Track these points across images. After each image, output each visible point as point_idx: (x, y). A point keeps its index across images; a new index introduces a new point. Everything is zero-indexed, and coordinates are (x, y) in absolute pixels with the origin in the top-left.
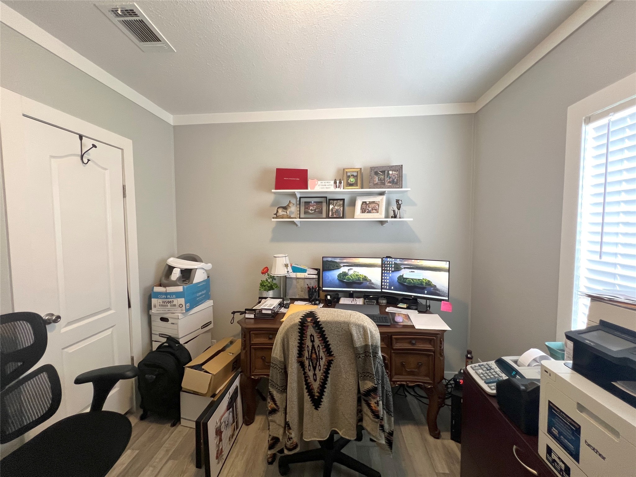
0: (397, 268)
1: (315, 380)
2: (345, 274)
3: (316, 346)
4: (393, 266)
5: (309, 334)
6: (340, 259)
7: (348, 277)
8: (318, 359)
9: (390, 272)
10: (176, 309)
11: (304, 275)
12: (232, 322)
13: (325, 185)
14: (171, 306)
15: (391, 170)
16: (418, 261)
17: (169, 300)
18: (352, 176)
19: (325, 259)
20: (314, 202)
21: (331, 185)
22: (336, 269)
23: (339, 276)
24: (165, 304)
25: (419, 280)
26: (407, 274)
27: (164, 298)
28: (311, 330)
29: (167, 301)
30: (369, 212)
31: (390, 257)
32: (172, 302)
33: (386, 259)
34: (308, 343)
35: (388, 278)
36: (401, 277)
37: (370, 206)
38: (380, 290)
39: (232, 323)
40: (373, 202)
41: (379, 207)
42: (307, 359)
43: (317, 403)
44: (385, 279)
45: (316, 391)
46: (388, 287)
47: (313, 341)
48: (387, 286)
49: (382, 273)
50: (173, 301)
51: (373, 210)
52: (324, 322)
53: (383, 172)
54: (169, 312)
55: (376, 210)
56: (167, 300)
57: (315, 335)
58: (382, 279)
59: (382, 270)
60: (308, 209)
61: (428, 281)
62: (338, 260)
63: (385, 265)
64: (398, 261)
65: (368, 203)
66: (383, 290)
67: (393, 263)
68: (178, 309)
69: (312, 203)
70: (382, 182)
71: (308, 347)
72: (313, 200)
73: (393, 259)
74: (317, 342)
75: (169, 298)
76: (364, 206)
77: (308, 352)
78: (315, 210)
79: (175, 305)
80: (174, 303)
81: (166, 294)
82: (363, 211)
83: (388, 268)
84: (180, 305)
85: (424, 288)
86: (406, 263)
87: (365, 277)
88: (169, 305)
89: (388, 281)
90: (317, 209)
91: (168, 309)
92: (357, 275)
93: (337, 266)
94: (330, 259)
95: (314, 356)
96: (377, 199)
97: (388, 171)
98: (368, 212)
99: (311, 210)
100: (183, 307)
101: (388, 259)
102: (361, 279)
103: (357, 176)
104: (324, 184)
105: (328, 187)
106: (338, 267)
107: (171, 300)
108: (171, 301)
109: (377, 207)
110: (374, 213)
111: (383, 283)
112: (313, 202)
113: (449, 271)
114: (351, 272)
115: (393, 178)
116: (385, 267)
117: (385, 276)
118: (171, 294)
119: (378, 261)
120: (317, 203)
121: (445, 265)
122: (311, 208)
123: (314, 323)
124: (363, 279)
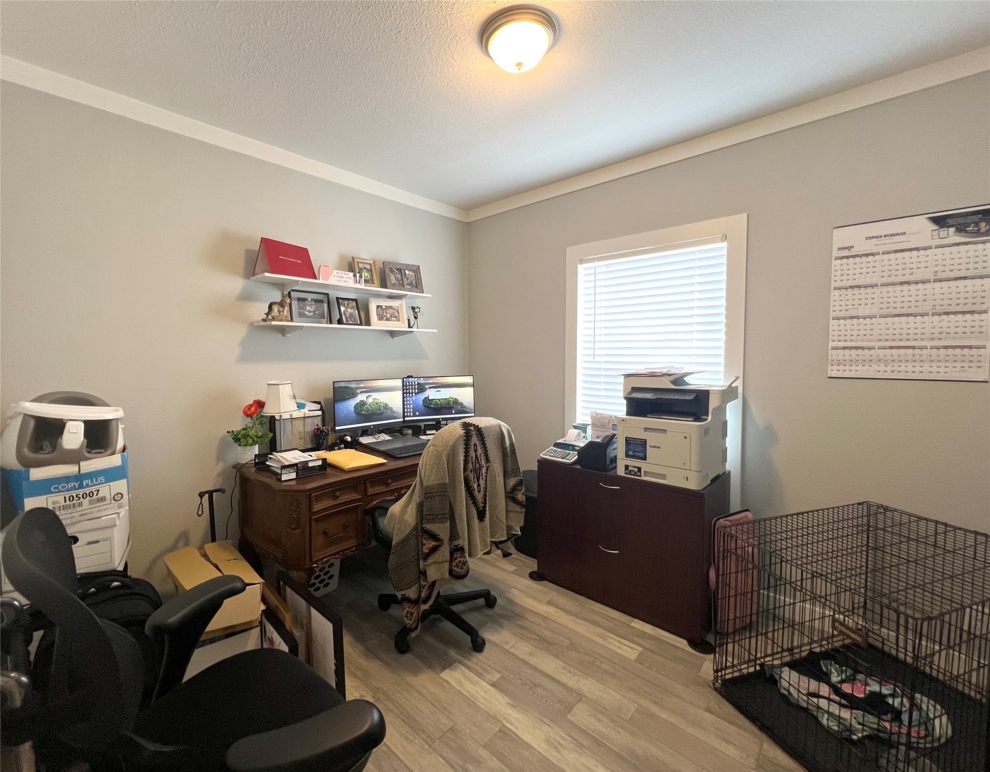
0: (421, 389)
1: (479, 491)
2: (362, 404)
3: (479, 455)
4: (416, 387)
5: (472, 444)
6: (356, 384)
7: (367, 408)
8: (481, 467)
9: (414, 394)
10: (107, 506)
11: (303, 413)
12: (200, 513)
13: (342, 277)
14: (91, 502)
15: (407, 269)
16: (444, 378)
17: (87, 490)
18: (364, 268)
19: (337, 385)
20: (312, 300)
21: (350, 278)
22: (352, 398)
23: (356, 407)
24: (75, 502)
25: (446, 399)
26: (433, 394)
27: (74, 488)
28: (475, 440)
29: (82, 494)
30: (388, 319)
31: (411, 377)
32: (95, 493)
33: (407, 379)
34: (472, 454)
35: (411, 402)
36: (426, 400)
37: (388, 312)
38: (402, 420)
39: (200, 516)
40: (391, 307)
41: (399, 314)
42: (471, 471)
43: (481, 516)
44: (407, 405)
45: (480, 502)
46: (412, 414)
47: (476, 451)
48: (410, 412)
49: (404, 397)
50: (98, 491)
51: (392, 317)
52: (485, 428)
53: (400, 270)
54: (86, 517)
55: (395, 317)
56: (81, 492)
57: (477, 443)
58: (404, 405)
59: (404, 393)
60: (303, 309)
61: (455, 399)
62: (353, 385)
63: (406, 386)
64: (422, 381)
65: (384, 307)
66: (406, 419)
67: (416, 383)
68: (111, 505)
69: (308, 301)
70: (400, 283)
71: (472, 458)
72: (310, 297)
73: (416, 379)
74: (480, 451)
75: (87, 486)
76: (380, 310)
77: (472, 463)
78: (314, 311)
79: (103, 499)
80: (100, 495)
81: (79, 478)
82: (381, 318)
83: (411, 391)
84: (116, 497)
85: (451, 408)
86: (431, 381)
87: (386, 404)
88: (86, 502)
89: (411, 406)
90: (317, 310)
91: (81, 513)
92: (377, 404)
93: (352, 394)
94: (343, 384)
95: (478, 466)
96: (395, 303)
97: (404, 270)
98: (386, 320)
99: (309, 311)
100: (122, 500)
101: (410, 379)
102: (382, 408)
103: (371, 270)
104: (340, 275)
105: (346, 280)
106: (354, 395)
107: (93, 489)
108: (93, 491)
109: (396, 313)
110: (394, 321)
111: (406, 410)
112: (309, 299)
113: (473, 386)
114: (370, 400)
115: (411, 279)
116: (407, 390)
117: (407, 401)
118: (92, 475)
119: (398, 383)
120: (316, 301)
121: (469, 380)
122: (308, 308)
123: (477, 431)
124: (384, 407)
